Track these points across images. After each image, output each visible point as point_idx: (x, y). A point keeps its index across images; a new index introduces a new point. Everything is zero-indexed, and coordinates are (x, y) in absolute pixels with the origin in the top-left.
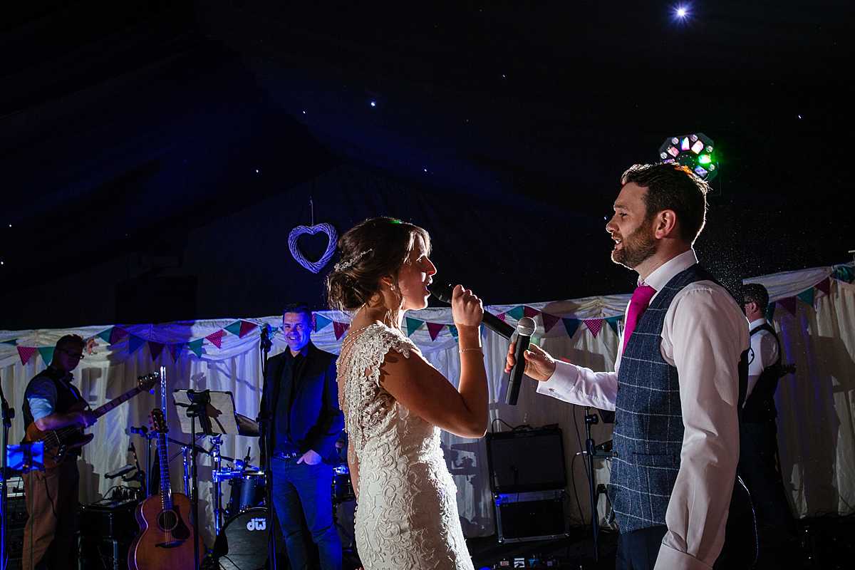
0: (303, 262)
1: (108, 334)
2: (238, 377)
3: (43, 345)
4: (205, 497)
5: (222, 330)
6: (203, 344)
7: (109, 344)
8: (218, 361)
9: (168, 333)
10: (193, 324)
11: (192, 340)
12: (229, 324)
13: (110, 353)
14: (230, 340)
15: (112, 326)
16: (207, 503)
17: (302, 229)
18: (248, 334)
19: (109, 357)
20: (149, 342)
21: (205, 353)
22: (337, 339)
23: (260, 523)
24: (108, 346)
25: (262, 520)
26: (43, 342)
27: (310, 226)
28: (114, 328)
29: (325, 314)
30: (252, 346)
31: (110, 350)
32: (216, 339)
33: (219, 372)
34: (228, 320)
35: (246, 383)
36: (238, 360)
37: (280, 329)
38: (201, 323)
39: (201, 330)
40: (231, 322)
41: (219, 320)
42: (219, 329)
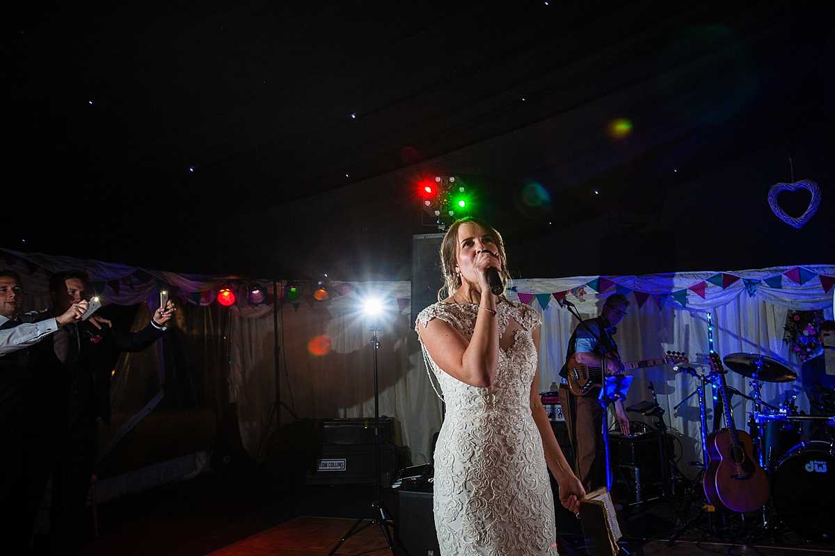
0: (784, 217)
1: (595, 284)
2: (721, 326)
3: (538, 292)
4: (695, 435)
5: (704, 282)
6: (686, 294)
7: (597, 293)
8: (701, 311)
9: (651, 284)
10: (673, 276)
11: (674, 291)
12: (710, 277)
13: (597, 300)
14: (713, 290)
15: (598, 277)
16: (696, 441)
17: (781, 185)
18: (731, 286)
19: (597, 304)
20: (635, 292)
21: (688, 303)
22: (826, 292)
23: (821, 465)
24: (596, 294)
25: (822, 463)
26: (539, 290)
27: (791, 183)
28: (599, 278)
29: (809, 268)
30: (733, 297)
31: (597, 298)
32: (700, 289)
33: (701, 320)
34: (709, 272)
35: (729, 332)
36: (719, 310)
37: (763, 282)
38: (681, 275)
39: (682, 282)
40: (711, 274)
41: (700, 272)
42: (700, 281)
